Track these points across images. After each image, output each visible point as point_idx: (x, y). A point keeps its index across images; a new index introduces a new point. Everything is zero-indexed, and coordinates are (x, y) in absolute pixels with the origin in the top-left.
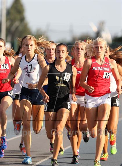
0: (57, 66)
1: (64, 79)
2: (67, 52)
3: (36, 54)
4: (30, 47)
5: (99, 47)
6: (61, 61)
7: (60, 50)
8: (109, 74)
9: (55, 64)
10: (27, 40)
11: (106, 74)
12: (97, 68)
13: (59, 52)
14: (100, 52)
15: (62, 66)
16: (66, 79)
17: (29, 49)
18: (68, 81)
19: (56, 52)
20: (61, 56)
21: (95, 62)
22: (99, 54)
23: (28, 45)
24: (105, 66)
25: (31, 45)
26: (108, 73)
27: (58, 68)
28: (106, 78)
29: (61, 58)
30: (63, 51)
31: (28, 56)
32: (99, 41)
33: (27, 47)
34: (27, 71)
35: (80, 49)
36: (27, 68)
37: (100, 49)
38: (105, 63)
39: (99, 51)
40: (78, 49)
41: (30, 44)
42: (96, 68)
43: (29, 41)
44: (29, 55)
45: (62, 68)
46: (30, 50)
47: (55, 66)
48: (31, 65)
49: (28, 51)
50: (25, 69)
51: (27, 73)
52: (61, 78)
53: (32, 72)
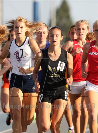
1: (58, 69)
4: (20, 29)
6: (54, 46)
7: (53, 33)
13: (53, 36)
17: (18, 31)
19: (50, 36)
20: (55, 40)
23: (17, 28)
25: (21, 28)
27: (51, 55)
29: (55, 42)
30: (57, 35)
31: (18, 40)
33: (17, 29)
34: (18, 56)
35: (82, 29)
36: (18, 53)
41: (20, 26)
43: (19, 23)
44: (19, 38)
45: (56, 55)
46: (20, 32)
48: (23, 50)
49: (18, 34)
50: (15, 54)
51: (17, 58)
52: (54, 68)
53: (23, 57)
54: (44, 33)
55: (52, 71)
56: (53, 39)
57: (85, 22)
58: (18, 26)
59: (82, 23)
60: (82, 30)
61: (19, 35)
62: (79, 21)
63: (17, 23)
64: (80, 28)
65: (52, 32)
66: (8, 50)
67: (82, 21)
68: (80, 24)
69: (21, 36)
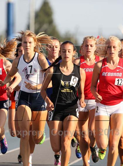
0: (62, 67)
1: (71, 84)
2: (74, 51)
3: (37, 54)
4: (28, 44)
5: (112, 47)
6: (67, 62)
7: (65, 49)
8: (122, 80)
9: (60, 66)
10: (26, 36)
11: (118, 80)
12: (108, 74)
13: (65, 52)
14: (113, 52)
15: (68, 68)
16: (72, 84)
17: (27, 46)
18: (75, 86)
19: (61, 51)
20: (68, 56)
21: (106, 66)
22: (112, 55)
23: (26, 43)
24: (117, 70)
25: (30, 43)
26: (120, 79)
27: (63, 71)
28: (119, 85)
29: (67, 58)
30: (70, 51)
32: (112, 40)
33: (25, 44)
34: (26, 73)
36: (26, 69)
37: (113, 49)
38: (118, 66)
39: (111, 51)
40: (88, 46)
41: (29, 41)
42: (106, 74)
43: (28, 37)
45: (68, 70)
46: (29, 47)
47: (60, 68)
48: (31, 66)
49: (26, 49)
50: (24, 71)
51: (26, 75)
52: (67, 83)
53: (32, 74)
54: (56, 47)
55: (65, 85)
56: (66, 55)
57: (94, 38)
58: (27, 41)
59: (90, 39)
60: (90, 47)
61: (28, 50)
62: (88, 37)
63: (25, 38)
64: (88, 44)
65: (64, 47)
66: (16, 67)
67: (90, 37)
68: (89, 40)
69: (29, 51)
